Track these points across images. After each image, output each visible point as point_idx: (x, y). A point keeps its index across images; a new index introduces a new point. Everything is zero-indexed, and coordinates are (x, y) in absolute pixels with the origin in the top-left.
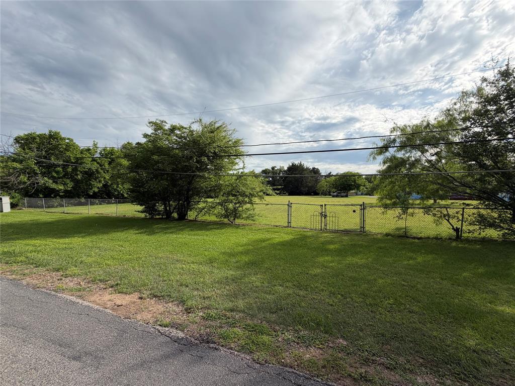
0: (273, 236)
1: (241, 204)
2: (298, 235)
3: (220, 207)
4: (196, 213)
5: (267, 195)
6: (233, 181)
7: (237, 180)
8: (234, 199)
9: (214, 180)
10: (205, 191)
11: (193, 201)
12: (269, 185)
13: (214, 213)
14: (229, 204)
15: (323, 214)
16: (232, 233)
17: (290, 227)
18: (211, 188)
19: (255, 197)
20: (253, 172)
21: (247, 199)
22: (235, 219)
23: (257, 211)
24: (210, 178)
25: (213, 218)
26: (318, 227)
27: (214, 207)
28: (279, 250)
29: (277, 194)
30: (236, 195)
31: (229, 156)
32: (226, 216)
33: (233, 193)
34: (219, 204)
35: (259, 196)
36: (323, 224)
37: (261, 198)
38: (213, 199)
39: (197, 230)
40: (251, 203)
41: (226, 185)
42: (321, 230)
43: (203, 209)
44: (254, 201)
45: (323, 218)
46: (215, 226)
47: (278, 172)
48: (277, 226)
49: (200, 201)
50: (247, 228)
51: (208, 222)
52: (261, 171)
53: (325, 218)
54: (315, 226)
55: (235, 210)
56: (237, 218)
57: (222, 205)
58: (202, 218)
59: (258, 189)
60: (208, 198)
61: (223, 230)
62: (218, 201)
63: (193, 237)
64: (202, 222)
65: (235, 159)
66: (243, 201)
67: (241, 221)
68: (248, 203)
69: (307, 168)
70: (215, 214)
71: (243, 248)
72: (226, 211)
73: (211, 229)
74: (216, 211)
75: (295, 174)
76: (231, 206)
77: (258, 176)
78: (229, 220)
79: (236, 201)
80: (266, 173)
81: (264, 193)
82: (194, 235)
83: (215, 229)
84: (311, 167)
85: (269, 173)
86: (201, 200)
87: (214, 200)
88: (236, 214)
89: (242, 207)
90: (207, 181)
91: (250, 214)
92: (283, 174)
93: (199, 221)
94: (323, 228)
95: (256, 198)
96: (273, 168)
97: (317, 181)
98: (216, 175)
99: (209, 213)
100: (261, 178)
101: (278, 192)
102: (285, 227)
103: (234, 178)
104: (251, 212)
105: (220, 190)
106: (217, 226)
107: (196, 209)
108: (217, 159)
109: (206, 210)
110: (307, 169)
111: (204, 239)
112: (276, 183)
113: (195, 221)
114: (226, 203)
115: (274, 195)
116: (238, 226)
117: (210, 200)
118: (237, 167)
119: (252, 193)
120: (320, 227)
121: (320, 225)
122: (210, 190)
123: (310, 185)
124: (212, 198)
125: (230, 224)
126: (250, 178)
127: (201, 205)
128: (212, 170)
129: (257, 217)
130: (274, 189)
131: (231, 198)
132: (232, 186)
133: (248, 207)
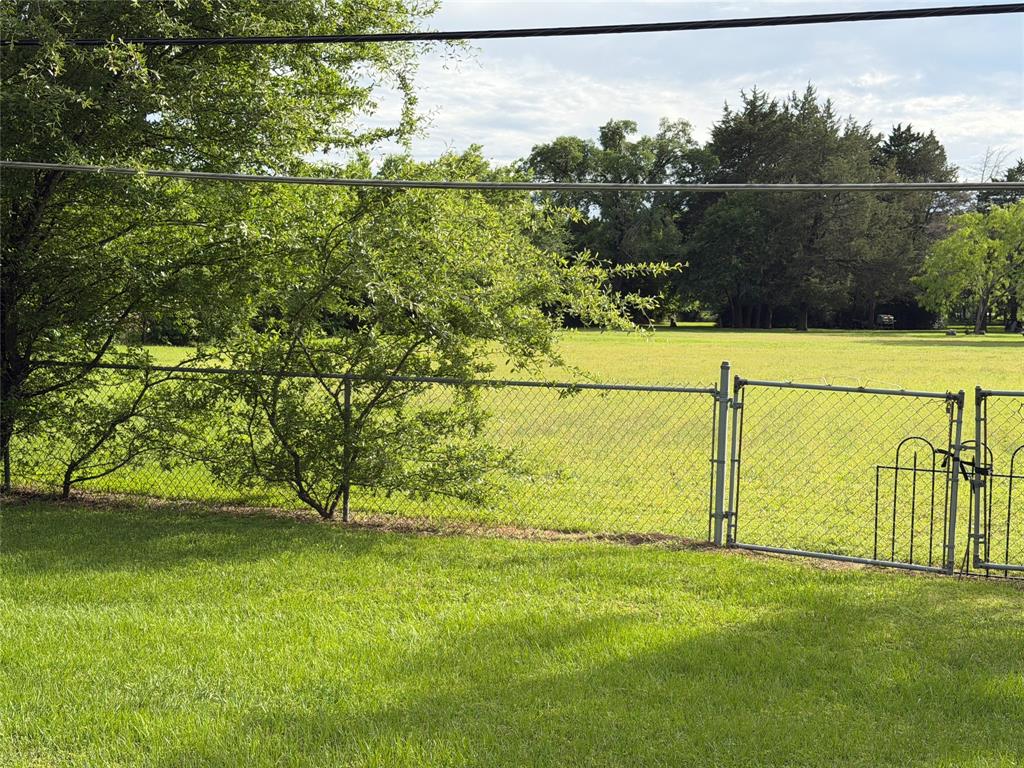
0: (611, 605)
1: (388, 383)
2: (789, 603)
3: (240, 405)
4: (68, 449)
5: (573, 322)
6: (334, 220)
7: (356, 216)
8: (339, 351)
9: (193, 215)
10: (134, 293)
11: (48, 363)
12: (586, 255)
13: (200, 445)
14: (306, 387)
15: (966, 456)
16: (327, 586)
17: (731, 544)
18: (177, 266)
19: (488, 334)
20: (468, 161)
21: (428, 353)
22: (343, 490)
23: (497, 435)
24: (166, 202)
25: (193, 482)
26: (928, 547)
27: (200, 406)
28: (658, 700)
29: (640, 318)
30: (352, 324)
31: (301, 40)
32: (286, 469)
33: (333, 309)
34: (237, 382)
35: (511, 328)
36: (962, 531)
37: (529, 342)
38: (193, 352)
39: (80, 567)
40: (455, 375)
41: (283, 251)
42: (948, 568)
43: (123, 418)
44: (479, 361)
45: (964, 486)
46: (206, 540)
47: (649, 162)
48: (637, 540)
49: (95, 364)
50: (429, 547)
51: (159, 511)
52: (527, 154)
53: (975, 487)
54: (903, 541)
55: (347, 424)
56: (363, 482)
57: (256, 392)
58: (110, 481)
59: (506, 283)
60: (154, 340)
61: (264, 567)
62: (227, 365)
63: (48, 613)
64: (117, 506)
65: (346, 61)
66: (402, 365)
67: (388, 505)
68: (440, 377)
69: (852, 134)
70: (203, 456)
71: (402, 687)
72: (282, 435)
73: (179, 556)
74: (210, 435)
75: (767, 177)
76: (316, 397)
77: (506, 188)
78: (303, 495)
79: (355, 361)
80: (561, 171)
81: (548, 309)
82: (59, 598)
83: (208, 554)
84: (882, 131)
85: (582, 169)
86: (107, 358)
87: (201, 356)
88: (353, 452)
89: (396, 404)
90: (150, 224)
91: (451, 456)
92: (681, 175)
93: (94, 504)
94: (959, 556)
95: (493, 345)
96: (612, 135)
97: (922, 226)
98: (211, 174)
99: (167, 449)
100: (529, 206)
101: (646, 303)
102: (695, 546)
103: (340, 198)
104: (460, 441)
105: (242, 283)
106: (221, 539)
107: (71, 418)
108: (212, 60)
109: (139, 423)
110: (857, 139)
111: (127, 628)
112: (632, 240)
113: (64, 497)
114: (281, 375)
115: (617, 328)
116: (365, 538)
117: (166, 355)
118: (356, 122)
119: (464, 307)
120: (938, 552)
121: (939, 537)
122: (170, 288)
123: (871, 253)
124: (181, 340)
125: (311, 521)
126: (449, 204)
127: (108, 390)
128: (180, 140)
129: (498, 477)
130: (622, 285)
131: (316, 339)
132: (325, 253)
133: (436, 407)
